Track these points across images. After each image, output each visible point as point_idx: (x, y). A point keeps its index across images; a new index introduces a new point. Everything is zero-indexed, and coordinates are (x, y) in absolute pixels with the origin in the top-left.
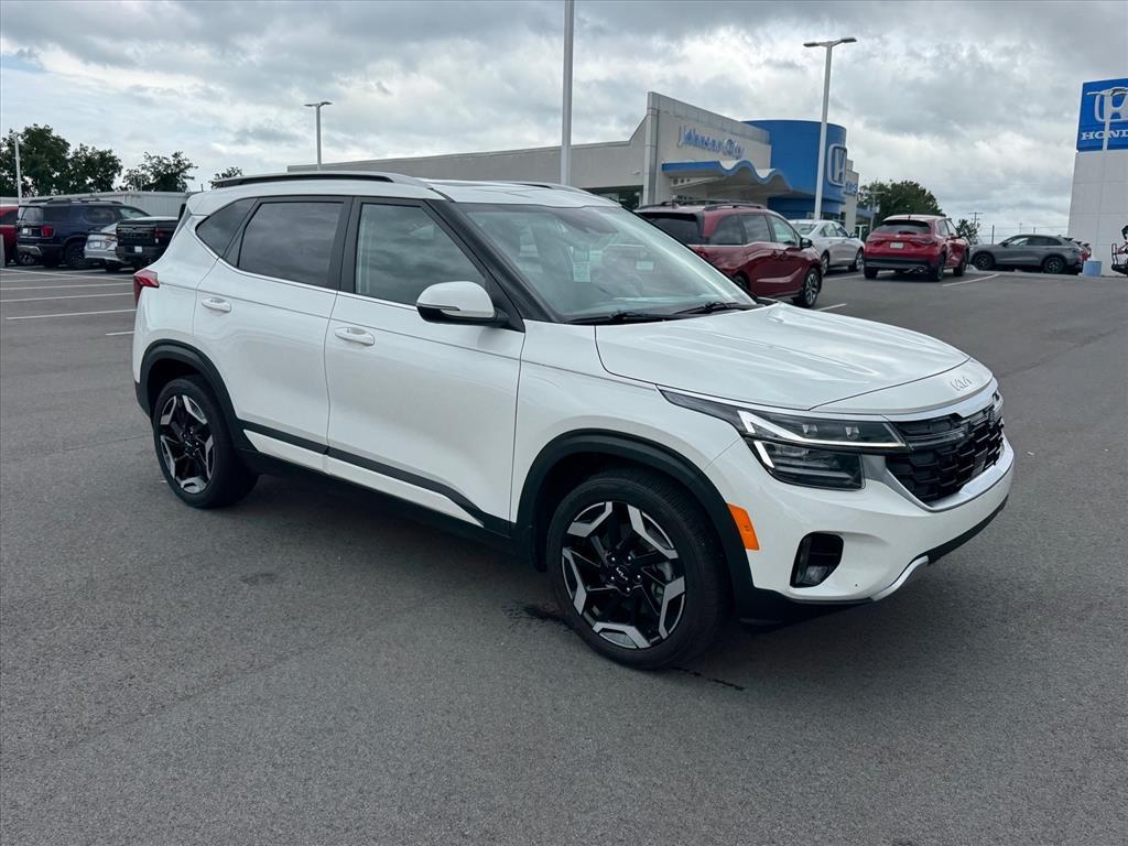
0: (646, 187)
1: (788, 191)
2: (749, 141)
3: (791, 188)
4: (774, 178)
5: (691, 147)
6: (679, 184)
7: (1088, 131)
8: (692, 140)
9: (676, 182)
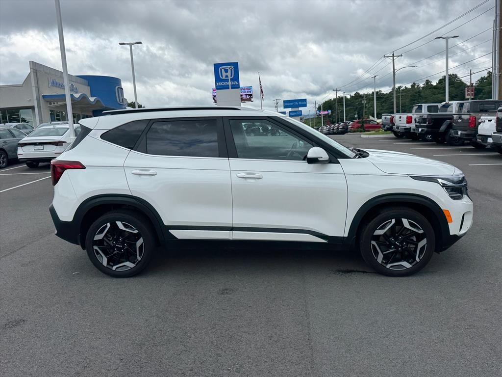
0: (36, 107)
1: (103, 107)
2: (80, 85)
3: (104, 106)
4: (97, 101)
5: (55, 88)
6: (53, 105)
7: (219, 82)
8: (54, 84)
9: (50, 104)
